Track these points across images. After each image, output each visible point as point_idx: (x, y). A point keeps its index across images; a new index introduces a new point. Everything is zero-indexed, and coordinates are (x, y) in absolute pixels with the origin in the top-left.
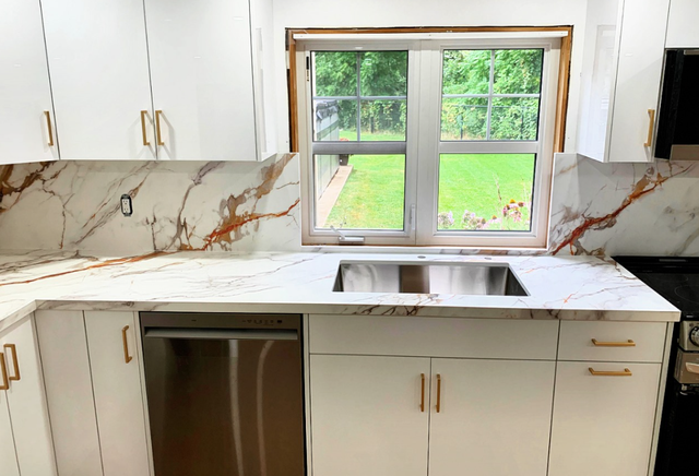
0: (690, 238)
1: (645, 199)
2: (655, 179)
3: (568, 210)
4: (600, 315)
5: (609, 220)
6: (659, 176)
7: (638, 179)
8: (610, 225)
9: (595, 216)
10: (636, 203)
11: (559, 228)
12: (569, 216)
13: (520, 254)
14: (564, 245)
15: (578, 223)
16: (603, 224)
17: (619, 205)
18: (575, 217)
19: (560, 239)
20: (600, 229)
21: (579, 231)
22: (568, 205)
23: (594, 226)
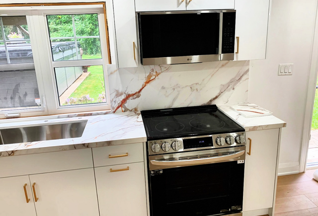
0: (174, 100)
1: (152, 83)
2: (155, 74)
3: (117, 91)
4: (109, 143)
5: (137, 94)
6: (156, 72)
7: (147, 74)
8: (138, 97)
9: (130, 93)
10: (148, 85)
11: (114, 100)
12: (118, 94)
13: (98, 114)
14: (118, 107)
15: (123, 97)
16: (135, 96)
17: (141, 87)
18: (121, 94)
19: (116, 105)
20: (134, 99)
21: (124, 101)
22: (117, 89)
23: (131, 98)
